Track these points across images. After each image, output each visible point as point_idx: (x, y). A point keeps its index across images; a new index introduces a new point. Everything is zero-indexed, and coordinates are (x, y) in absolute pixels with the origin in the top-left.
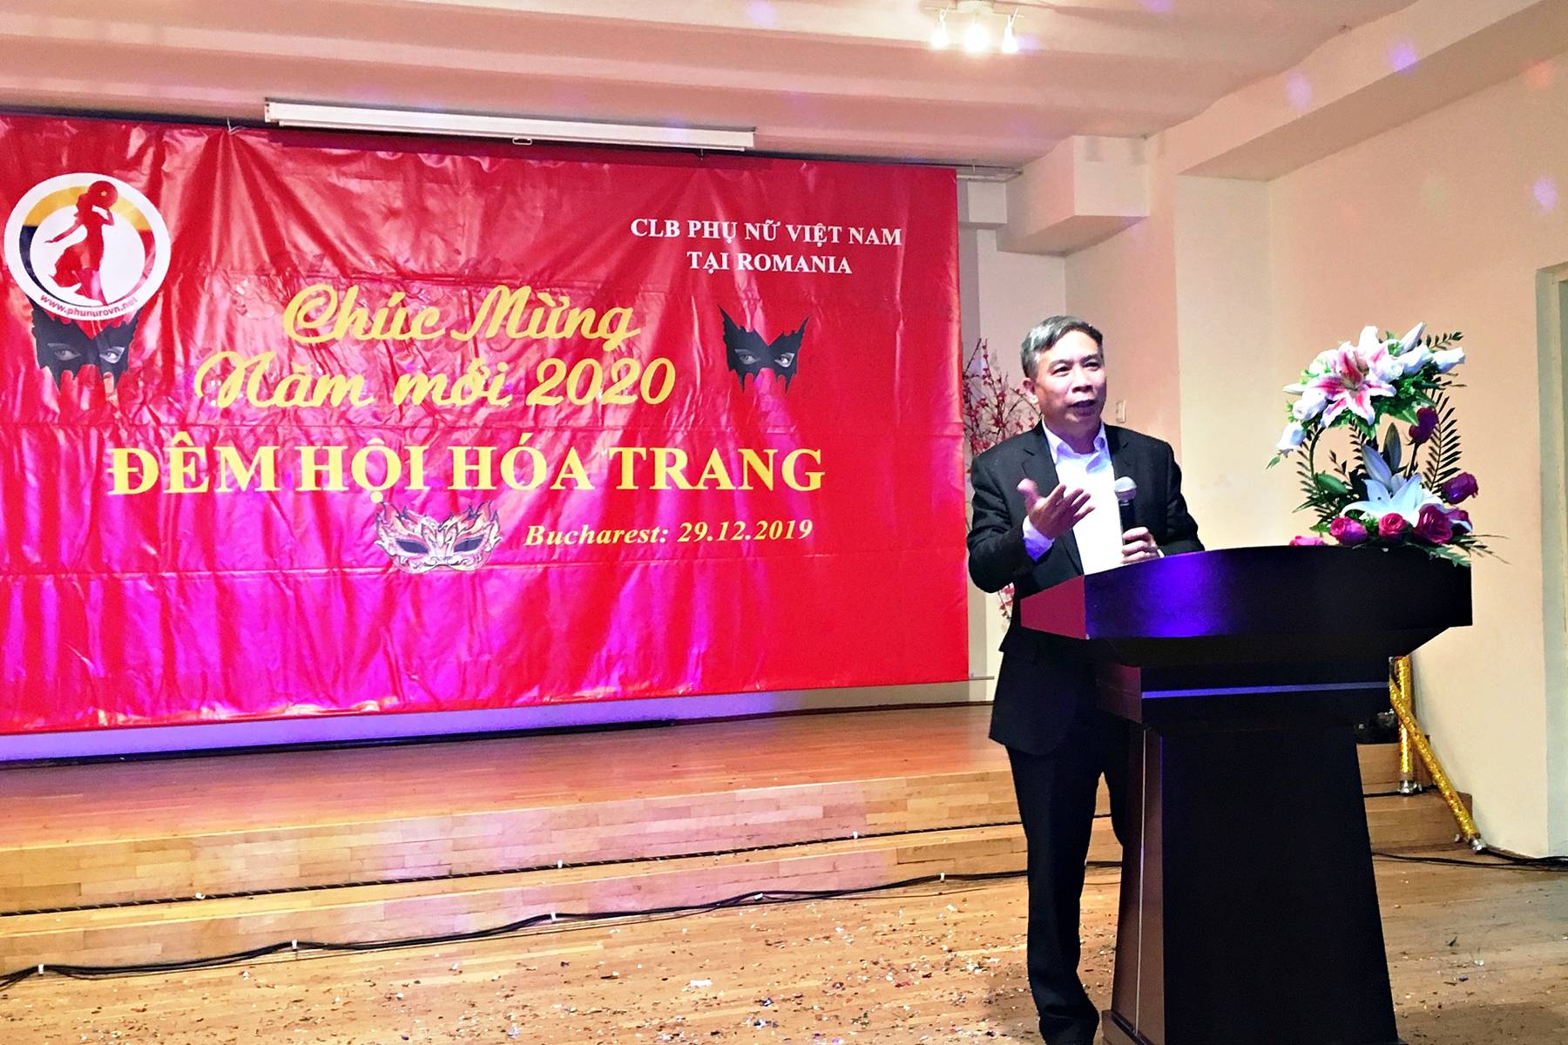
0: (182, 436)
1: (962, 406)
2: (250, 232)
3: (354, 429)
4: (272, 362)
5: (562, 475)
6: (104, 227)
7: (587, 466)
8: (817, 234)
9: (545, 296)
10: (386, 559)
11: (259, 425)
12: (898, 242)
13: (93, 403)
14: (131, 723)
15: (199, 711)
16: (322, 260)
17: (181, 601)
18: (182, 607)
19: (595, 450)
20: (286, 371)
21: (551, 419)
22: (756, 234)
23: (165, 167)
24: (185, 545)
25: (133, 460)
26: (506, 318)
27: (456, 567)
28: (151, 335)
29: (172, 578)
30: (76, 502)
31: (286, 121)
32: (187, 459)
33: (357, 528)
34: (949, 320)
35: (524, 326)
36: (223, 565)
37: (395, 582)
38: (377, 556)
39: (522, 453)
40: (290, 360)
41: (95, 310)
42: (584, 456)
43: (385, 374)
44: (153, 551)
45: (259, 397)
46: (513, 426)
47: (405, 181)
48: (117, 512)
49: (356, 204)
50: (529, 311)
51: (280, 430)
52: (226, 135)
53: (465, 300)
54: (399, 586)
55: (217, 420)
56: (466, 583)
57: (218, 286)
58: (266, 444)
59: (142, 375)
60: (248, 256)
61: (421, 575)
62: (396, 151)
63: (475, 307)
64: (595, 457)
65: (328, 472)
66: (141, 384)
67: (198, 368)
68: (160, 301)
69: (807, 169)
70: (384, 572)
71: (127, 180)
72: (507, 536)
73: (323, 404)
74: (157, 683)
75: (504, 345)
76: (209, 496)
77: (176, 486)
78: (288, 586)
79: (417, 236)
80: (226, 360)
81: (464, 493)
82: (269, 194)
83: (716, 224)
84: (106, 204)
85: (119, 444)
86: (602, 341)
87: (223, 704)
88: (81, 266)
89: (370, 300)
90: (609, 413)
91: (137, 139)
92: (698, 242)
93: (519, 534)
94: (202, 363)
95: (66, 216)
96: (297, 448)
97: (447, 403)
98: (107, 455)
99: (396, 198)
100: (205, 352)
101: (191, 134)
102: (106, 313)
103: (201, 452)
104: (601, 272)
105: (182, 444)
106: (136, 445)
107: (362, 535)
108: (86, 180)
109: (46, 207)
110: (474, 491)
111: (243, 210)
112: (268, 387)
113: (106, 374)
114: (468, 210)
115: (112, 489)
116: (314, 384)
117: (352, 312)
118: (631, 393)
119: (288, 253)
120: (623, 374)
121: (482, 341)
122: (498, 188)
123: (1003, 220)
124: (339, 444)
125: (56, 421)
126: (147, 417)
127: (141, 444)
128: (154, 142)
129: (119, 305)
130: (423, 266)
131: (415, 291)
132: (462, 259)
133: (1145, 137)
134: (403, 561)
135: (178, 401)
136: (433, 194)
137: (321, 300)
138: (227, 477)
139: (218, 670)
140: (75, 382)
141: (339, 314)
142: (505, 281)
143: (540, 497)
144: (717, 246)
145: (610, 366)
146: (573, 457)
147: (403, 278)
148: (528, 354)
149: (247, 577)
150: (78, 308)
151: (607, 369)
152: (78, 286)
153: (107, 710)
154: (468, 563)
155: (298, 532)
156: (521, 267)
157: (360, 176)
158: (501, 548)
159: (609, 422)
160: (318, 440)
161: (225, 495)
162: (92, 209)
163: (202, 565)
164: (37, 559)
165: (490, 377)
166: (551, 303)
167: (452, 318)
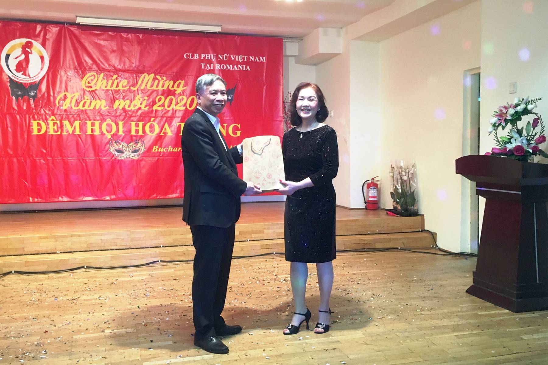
0: (53, 117)
1: (283, 112)
2: (72, 57)
3: (102, 116)
4: (78, 96)
5: (163, 131)
6: (30, 55)
7: (171, 128)
8: (240, 58)
9: (158, 77)
10: (111, 155)
11: (75, 114)
12: (264, 61)
13: (27, 107)
14: (39, 201)
15: (58, 198)
16: (93, 65)
17: (53, 166)
18: (53, 168)
19: (172, 124)
20: (82, 99)
21: (160, 114)
22: (222, 58)
23: (47, 37)
24: (54, 150)
25: (39, 124)
26: (147, 83)
27: (132, 158)
28: (44, 87)
29: (50, 159)
30: (22, 135)
31: (82, 23)
32: (54, 124)
33: (103, 146)
34: (279, 85)
35: (152, 86)
36: (64, 155)
37: (114, 162)
38: (109, 154)
39: (152, 124)
40: (84, 95)
41: (27, 79)
42: (170, 125)
43: (111, 99)
44: (45, 151)
45: (75, 106)
46: (149, 116)
47: (117, 41)
48: (34, 140)
49: (104, 49)
50: (153, 81)
51: (81, 116)
52: (65, 27)
53: (135, 78)
54: (116, 163)
55: (62, 113)
56: (135, 162)
57: (63, 73)
58: (77, 120)
59: (41, 99)
60: (71, 64)
61: (122, 160)
62: (114, 32)
63: (138, 80)
64: (172, 126)
65: (95, 129)
66: (41, 102)
67: (57, 97)
68: (46, 77)
69: (237, 38)
70: (111, 159)
71: (36, 41)
72: (147, 148)
73: (94, 109)
74: (46, 190)
75: (146, 92)
76: (61, 135)
77: (51, 132)
78: (84, 162)
79: (121, 59)
80: (65, 95)
81: (135, 136)
82: (77, 45)
83: (209, 55)
84: (30, 47)
85: (35, 120)
86: (175, 90)
87: (65, 196)
88: (23, 66)
89: (107, 78)
90: (177, 112)
91: (39, 28)
92: (204, 61)
93: (150, 148)
94: (58, 96)
95: (19, 51)
96: (86, 121)
97: (129, 109)
98: (31, 123)
99: (114, 47)
100: (59, 92)
101: (55, 27)
102: (30, 80)
103: (58, 122)
104: (175, 70)
105: (53, 120)
106: (39, 120)
107: (105, 147)
108: (24, 41)
109: (13, 48)
110: (137, 135)
111: (70, 50)
112: (77, 103)
113: (31, 99)
114: (136, 50)
115: (33, 133)
116: (91, 102)
117: (102, 81)
118: (183, 106)
119: (83, 63)
120: (181, 101)
121: (140, 90)
122: (145, 44)
123: (297, 54)
124: (98, 120)
125: (16, 112)
126: (42, 112)
127: (41, 120)
128: (44, 29)
129: (34, 78)
130: (122, 67)
131: (120, 75)
132: (134, 65)
133: (341, 28)
134: (117, 156)
135: (52, 107)
136: (125, 45)
137: (93, 77)
138: (66, 130)
139: (64, 186)
140: (22, 101)
141: (98, 82)
142: (147, 72)
143: (157, 137)
144: (210, 62)
145: (177, 98)
146: (166, 126)
147: (117, 71)
148: (153, 94)
149: (72, 160)
150: (23, 79)
151: (177, 99)
152: (22, 72)
153: (32, 197)
154: (135, 156)
155: (87, 146)
156: (151, 68)
157: (104, 40)
158: (145, 152)
159: (177, 115)
160: (92, 119)
161: (65, 135)
162: (26, 49)
163: (59, 156)
164: (11, 153)
165: (142, 101)
166: (160, 78)
167: (131, 83)
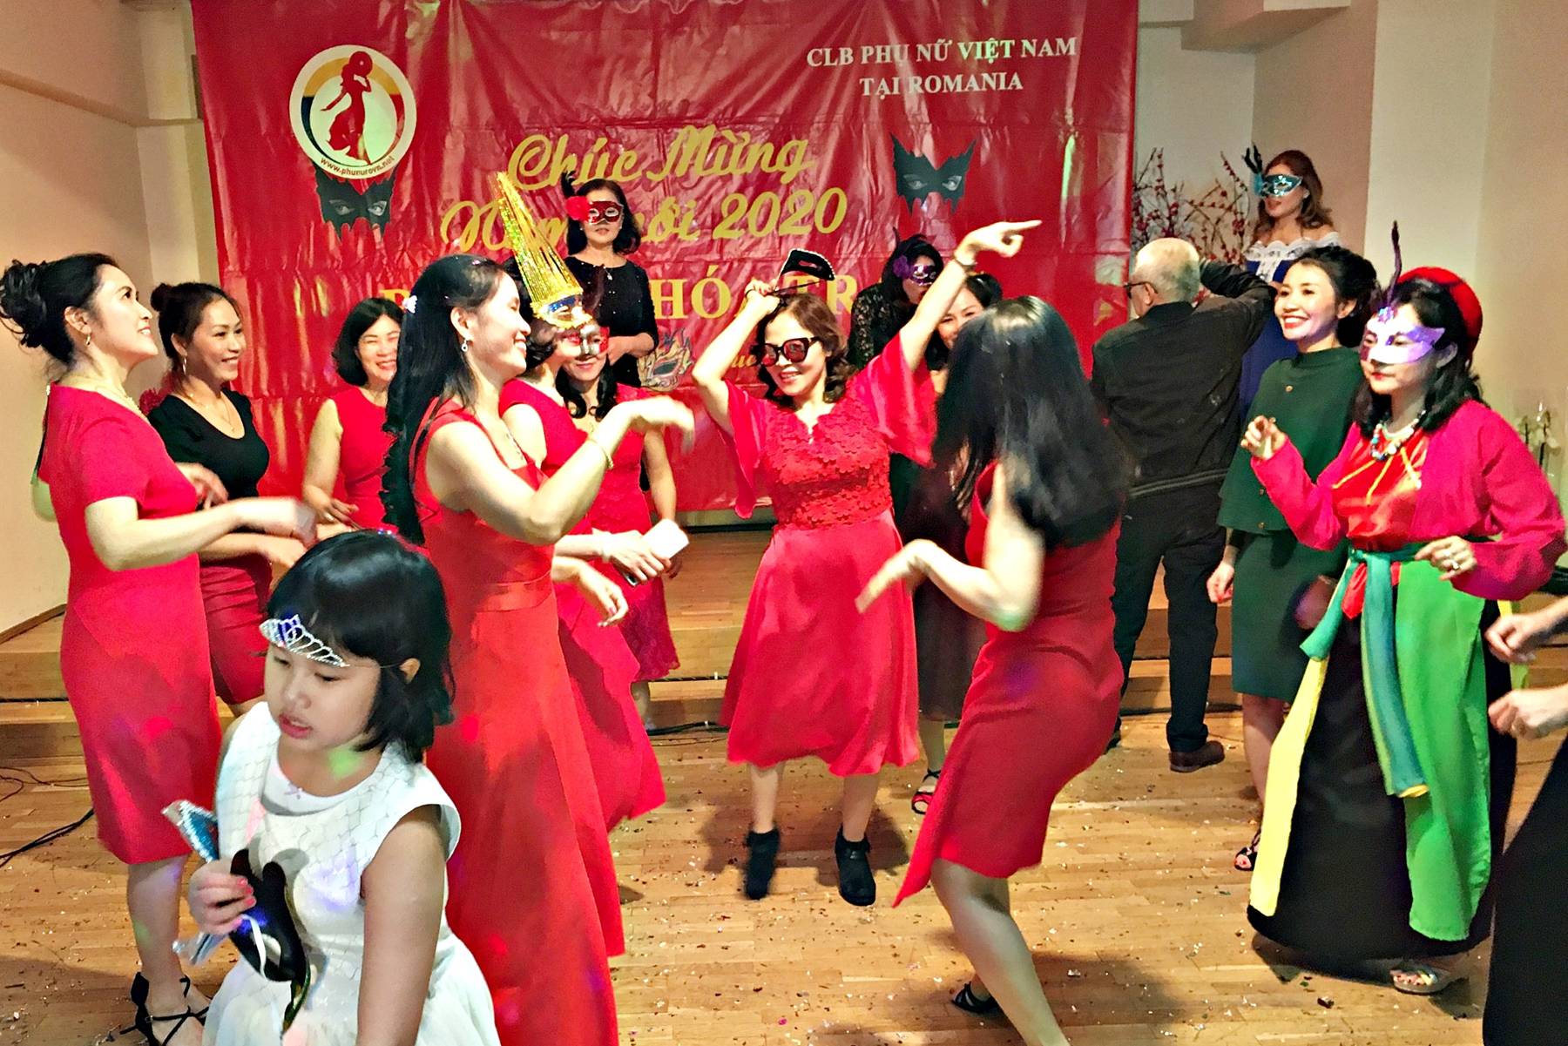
1: (1130, 221)
6: (365, 95)
8: (989, 50)
12: (1072, 52)
13: (365, 251)
21: (734, 251)
22: (928, 56)
23: (408, 34)
26: (693, 158)
27: (655, 388)
28: (406, 191)
35: (709, 164)
39: (709, 284)
41: (363, 169)
46: (700, 260)
49: (566, 57)
50: (714, 148)
53: (658, 141)
59: (401, 226)
63: (667, 148)
66: (401, 233)
67: (444, 216)
68: (411, 158)
71: (379, 49)
75: (693, 182)
80: (465, 209)
82: (493, 53)
83: (888, 48)
84: (364, 72)
85: (388, 287)
88: (348, 129)
89: (579, 147)
90: (786, 243)
91: (385, 8)
92: (870, 68)
94: (446, 214)
95: (334, 87)
100: (448, 203)
102: (371, 171)
104: (781, 106)
106: (400, 287)
108: (346, 52)
109: (319, 79)
110: (670, 319)
113: (375, 225)
117: (564, 158)
118: (805, 224)
119: (509, 107)
120: (797, 207)
122: (685, 30)
123: (1190, 16)
125: (340, 266)
127: (404, 286)
128: (398, 11)
129: (380, 163)
130: (627, 111)
131: (615, 136)
135: (430, 247)
136: (630, 39)
137: (538, 149)
140: (352, 234)
142: (693, 121)
144: (889, 71)
145: (787, 198)
147: (605, 125)
150: (350, 169)
151: (785, 200)
152: (348, 149)
154: (665, 384)
156: (706, 105)
157: (568, 29)
162: (354, 76)
165: (682, 215)
166: (733, 139)
167: (648, 160)
